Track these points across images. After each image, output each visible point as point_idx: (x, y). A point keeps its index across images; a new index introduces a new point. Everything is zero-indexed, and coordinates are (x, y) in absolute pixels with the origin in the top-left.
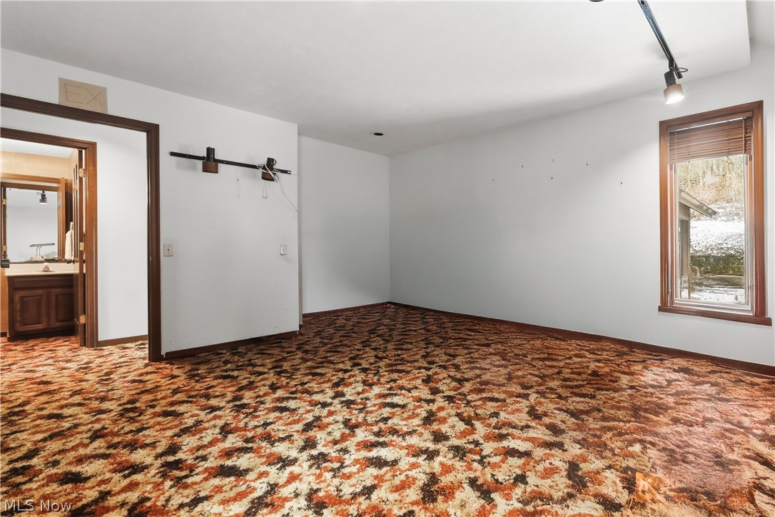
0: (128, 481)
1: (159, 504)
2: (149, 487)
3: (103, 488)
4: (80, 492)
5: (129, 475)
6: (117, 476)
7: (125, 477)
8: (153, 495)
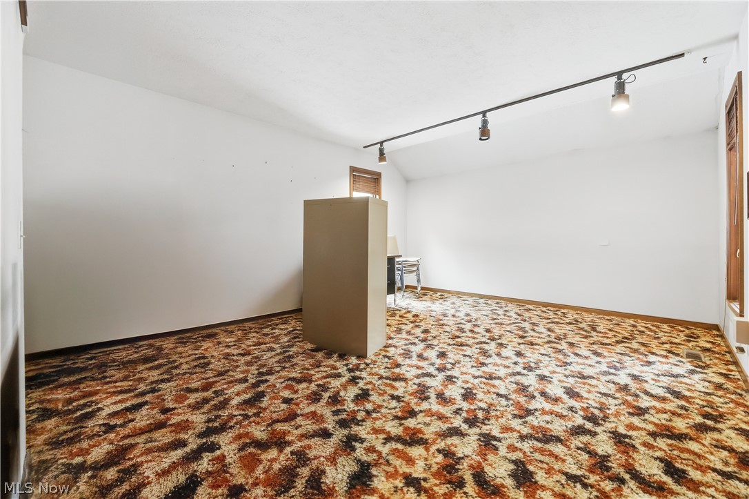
0: (630, 433)
1: (625, 407)
2: (622, 418)
3: (651, 441)
4: (669, 452)
5: (626, 436)
6: (637, 443)
7: (630, 437)
8: (624, 412)
